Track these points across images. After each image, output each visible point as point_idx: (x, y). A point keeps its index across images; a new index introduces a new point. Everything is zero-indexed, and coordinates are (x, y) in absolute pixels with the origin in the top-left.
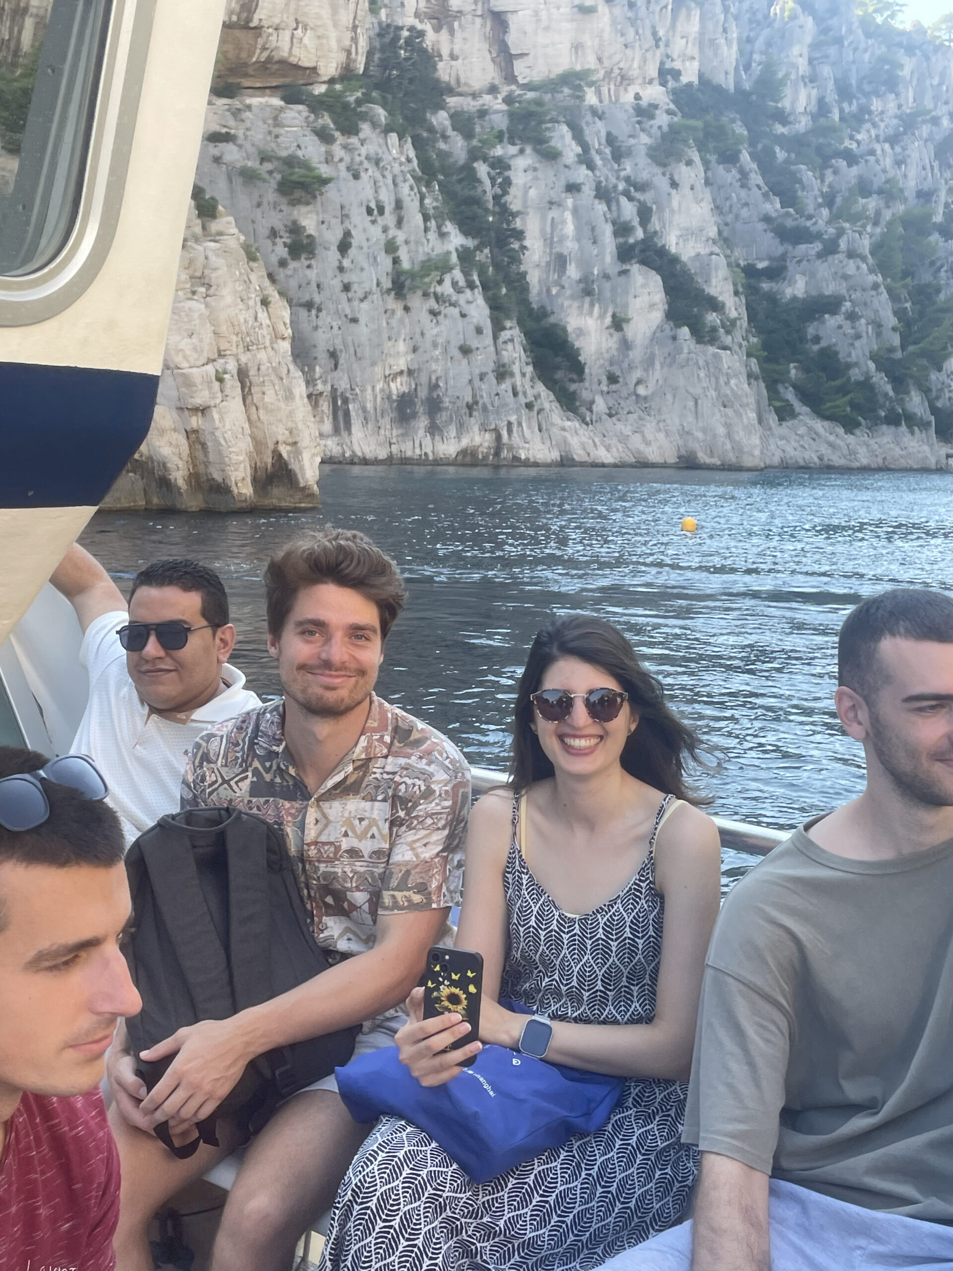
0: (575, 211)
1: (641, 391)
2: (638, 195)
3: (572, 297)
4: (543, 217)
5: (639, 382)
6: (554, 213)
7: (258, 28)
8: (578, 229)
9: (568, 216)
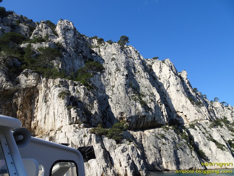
0: (200, 135)
1: (216, 158)
2: (208, 133)
3: (203, 146)
4: (196, 137)
5: (216, 157)
6: (198, 136)
7: (156, 121)
8: (201, 138)
9: (200, 136)
